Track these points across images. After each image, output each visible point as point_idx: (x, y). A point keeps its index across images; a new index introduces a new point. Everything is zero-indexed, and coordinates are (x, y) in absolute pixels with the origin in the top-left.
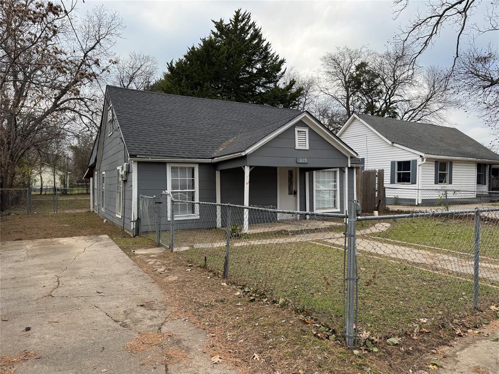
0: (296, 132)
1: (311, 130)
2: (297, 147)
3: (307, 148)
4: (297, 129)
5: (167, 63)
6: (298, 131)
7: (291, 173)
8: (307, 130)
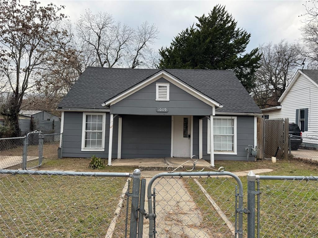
0: (157, 88)
1: (172, 85)
2: (157, 99)
3: (168, 99)
4: (157, 85)
5: (159, 50)
6: (159, 86)
7: (186, 120)
8: (168, 85)
